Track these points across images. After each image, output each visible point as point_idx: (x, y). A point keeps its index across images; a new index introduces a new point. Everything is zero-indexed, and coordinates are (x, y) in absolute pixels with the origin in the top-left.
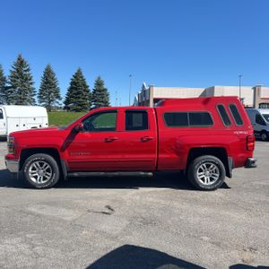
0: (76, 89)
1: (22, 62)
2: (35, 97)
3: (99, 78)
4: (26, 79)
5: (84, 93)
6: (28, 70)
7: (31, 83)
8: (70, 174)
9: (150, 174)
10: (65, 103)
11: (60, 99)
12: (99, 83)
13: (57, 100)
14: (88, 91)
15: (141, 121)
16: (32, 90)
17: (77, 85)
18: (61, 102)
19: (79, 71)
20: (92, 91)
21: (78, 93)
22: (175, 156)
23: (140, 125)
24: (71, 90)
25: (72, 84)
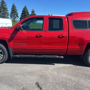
0: (24, 13)
1: (3, 2)
2: (9, 16)
3: (33, 10)
4: (5, 9)
5: (27, 15)
6: (6, 5)
7: (7, 11)
8: (15, 56)
9: (62, 57)
10: (20, 19)
11: (18, 17)
12: (33, 12)
13: (17, 18)
14: (29, 15)
15: (58, 25)
16: (7, 13)
17: (25, 12)
18: (19, 19)
19: (25, 6)
20: (30, 14)
21: (25, 15)
22: (78, 47)
23: (58, 27)
24: (22, 14)
25: (23, 11)
